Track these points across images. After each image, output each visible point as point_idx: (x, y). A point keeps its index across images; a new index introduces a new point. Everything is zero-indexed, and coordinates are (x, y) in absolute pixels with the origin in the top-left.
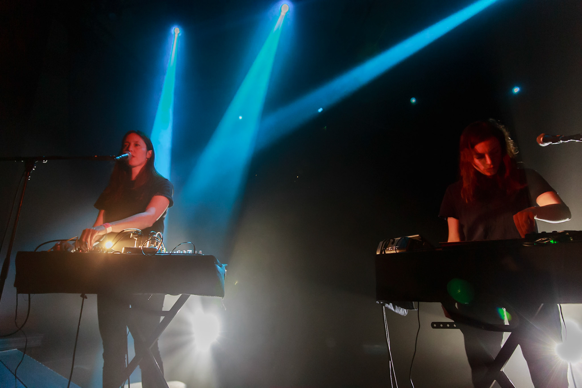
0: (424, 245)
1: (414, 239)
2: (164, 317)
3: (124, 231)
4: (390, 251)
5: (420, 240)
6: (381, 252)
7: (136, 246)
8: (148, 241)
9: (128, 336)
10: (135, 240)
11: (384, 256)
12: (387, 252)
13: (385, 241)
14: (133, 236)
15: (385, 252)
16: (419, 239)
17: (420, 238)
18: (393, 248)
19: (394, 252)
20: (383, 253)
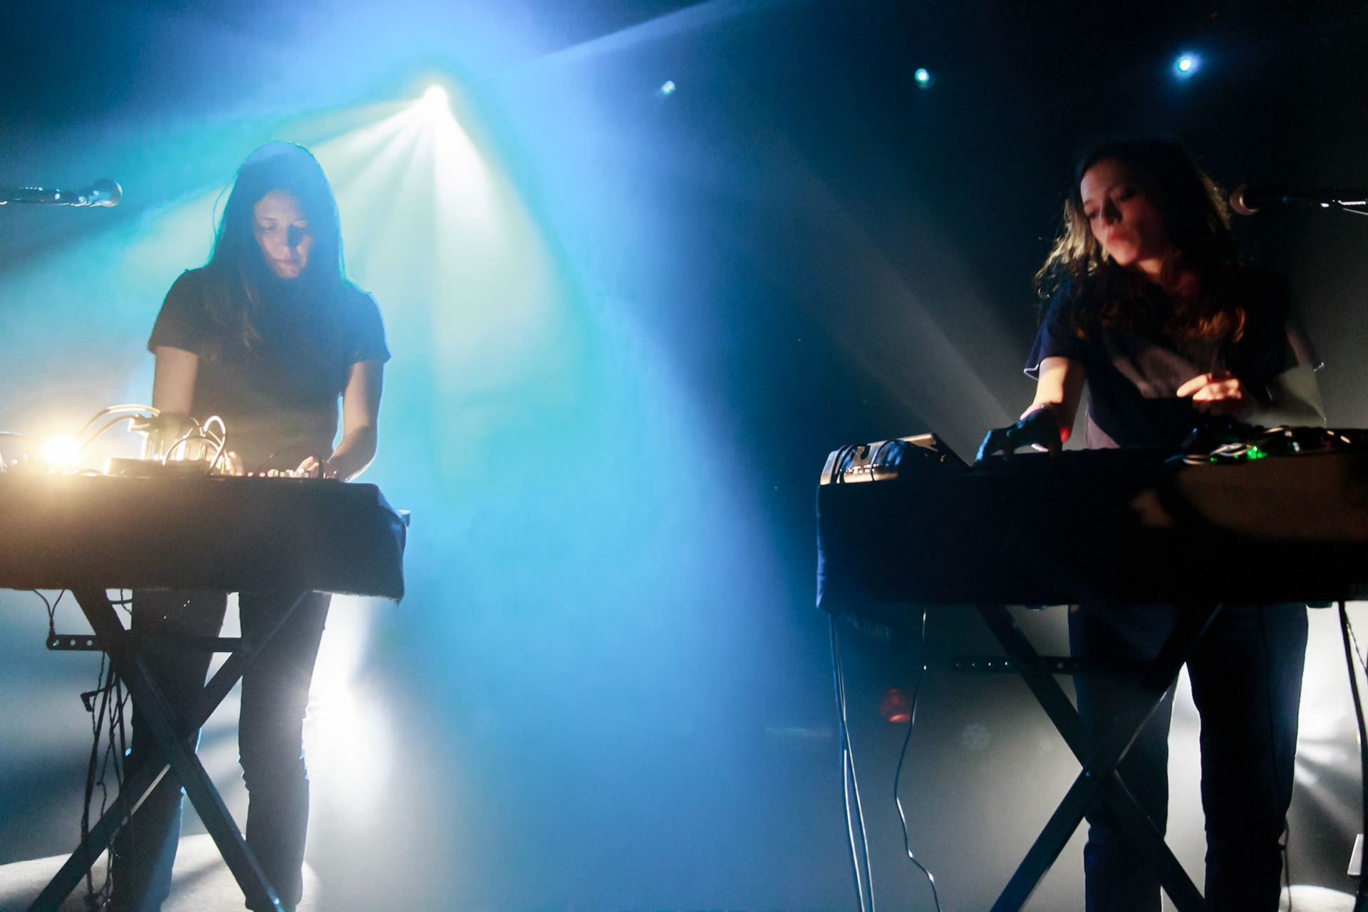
0: (942, 460)
1: (918, 445)
2: (231, 653)
3: (110, 410)
4: (858, 475)
5: (932, 449)
6: (834, 478)
7: (147, 456)
8: (181, 441)
9: (125, 706)
10: (142, 438)
11: (840, 490)
12: (848, 479)
13: (844, 449)
14: (137, 426)
15: (842, 479)
16: (932, 446)
17: (934, 443)
18: (864, 469)
19: (868, 478)
20: (838, 481)
